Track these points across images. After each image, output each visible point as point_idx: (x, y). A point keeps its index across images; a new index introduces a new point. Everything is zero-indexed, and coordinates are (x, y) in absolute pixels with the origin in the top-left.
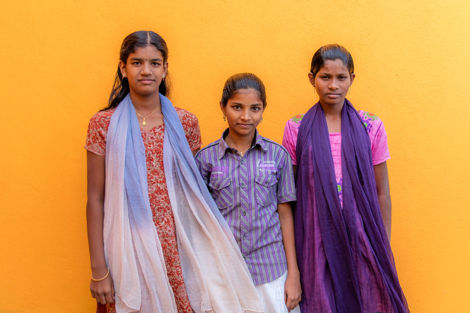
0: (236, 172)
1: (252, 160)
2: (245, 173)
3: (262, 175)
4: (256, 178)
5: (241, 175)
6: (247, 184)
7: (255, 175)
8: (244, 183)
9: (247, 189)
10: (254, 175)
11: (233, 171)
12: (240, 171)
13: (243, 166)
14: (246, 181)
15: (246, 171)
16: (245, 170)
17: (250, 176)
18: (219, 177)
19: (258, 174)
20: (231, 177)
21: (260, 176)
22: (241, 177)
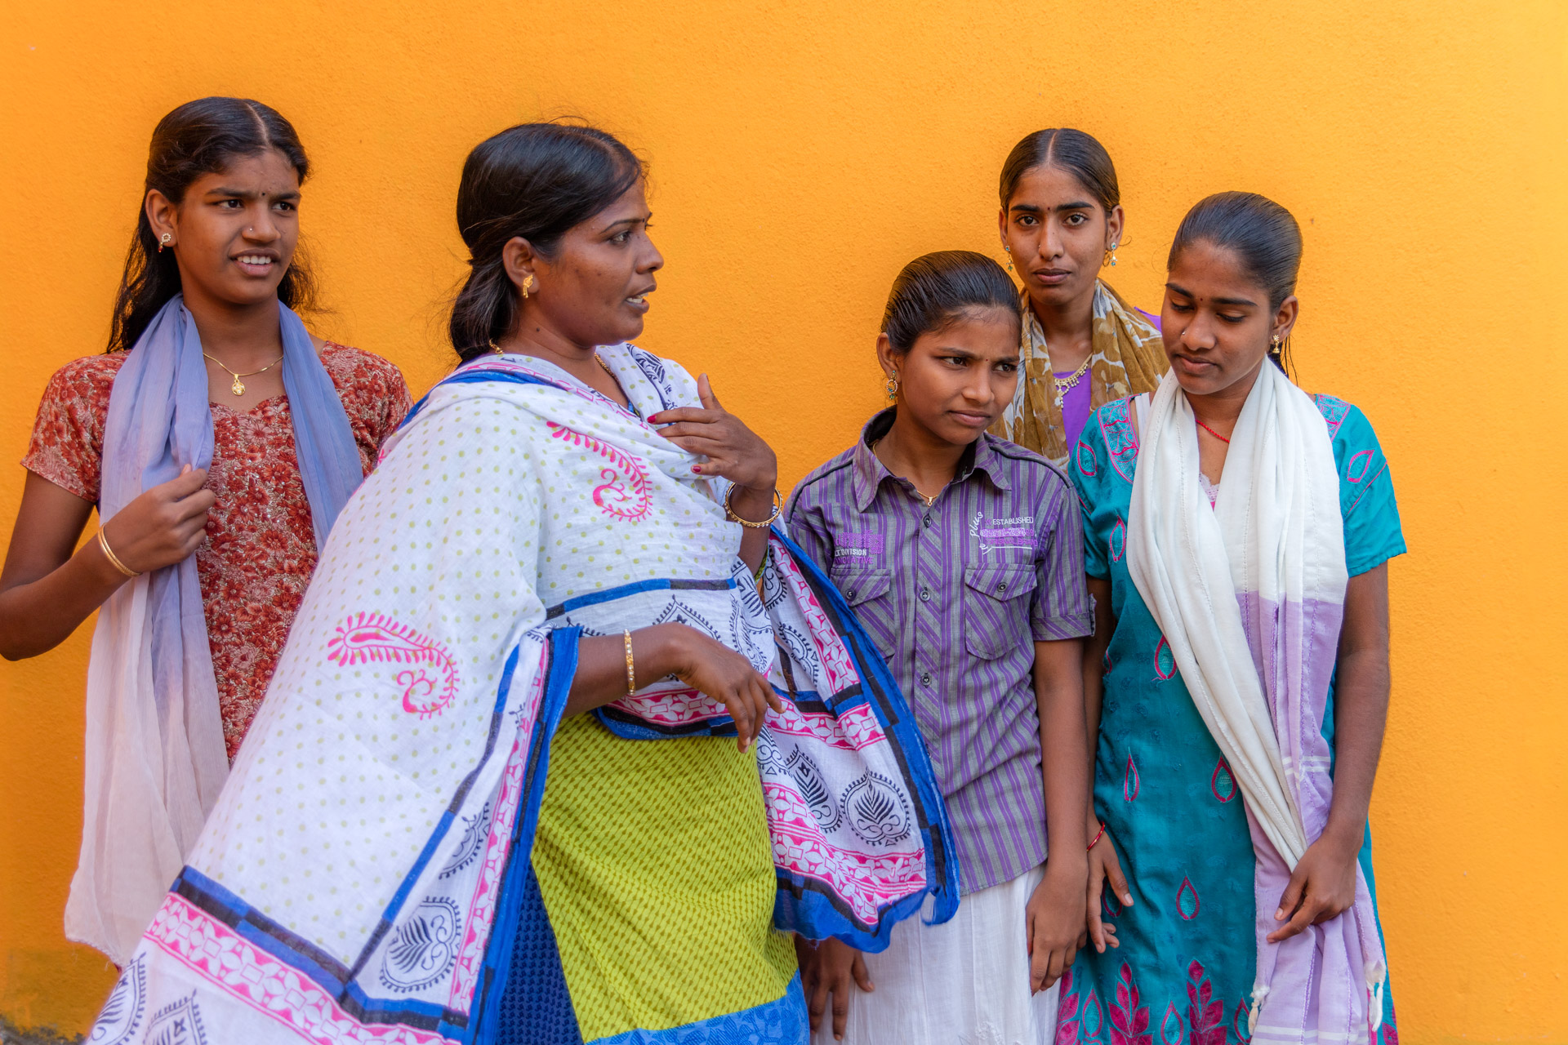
0: (907, 551)
1: (958, 514)
2: (936, 555)
3: (987, 565)
4: (967, 571)
5: (921, 560)
6: (938, 590)
7: (965, 564)
8: (929, 586)
9: (938, 604)
10: (962, 562)
11: (899, 549)
12: (921, 547)
13: (928, 533)
14: (936, 579)
15: (937, 551)
16: (933, 547)
17: (950, 567)
18: (855, 565)
19: (973, 561)
20: (891, 566)
21: (979, 567)
22: (921, 569)
